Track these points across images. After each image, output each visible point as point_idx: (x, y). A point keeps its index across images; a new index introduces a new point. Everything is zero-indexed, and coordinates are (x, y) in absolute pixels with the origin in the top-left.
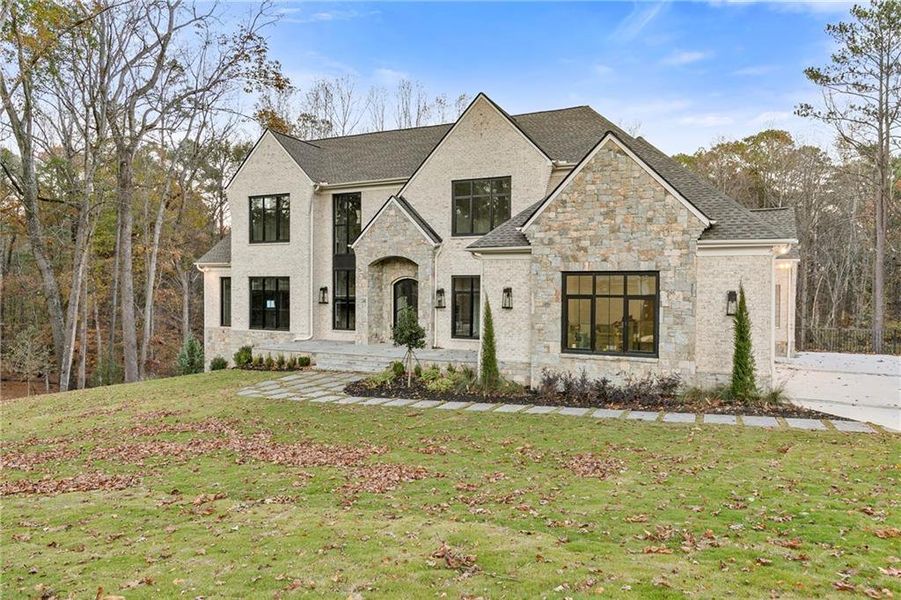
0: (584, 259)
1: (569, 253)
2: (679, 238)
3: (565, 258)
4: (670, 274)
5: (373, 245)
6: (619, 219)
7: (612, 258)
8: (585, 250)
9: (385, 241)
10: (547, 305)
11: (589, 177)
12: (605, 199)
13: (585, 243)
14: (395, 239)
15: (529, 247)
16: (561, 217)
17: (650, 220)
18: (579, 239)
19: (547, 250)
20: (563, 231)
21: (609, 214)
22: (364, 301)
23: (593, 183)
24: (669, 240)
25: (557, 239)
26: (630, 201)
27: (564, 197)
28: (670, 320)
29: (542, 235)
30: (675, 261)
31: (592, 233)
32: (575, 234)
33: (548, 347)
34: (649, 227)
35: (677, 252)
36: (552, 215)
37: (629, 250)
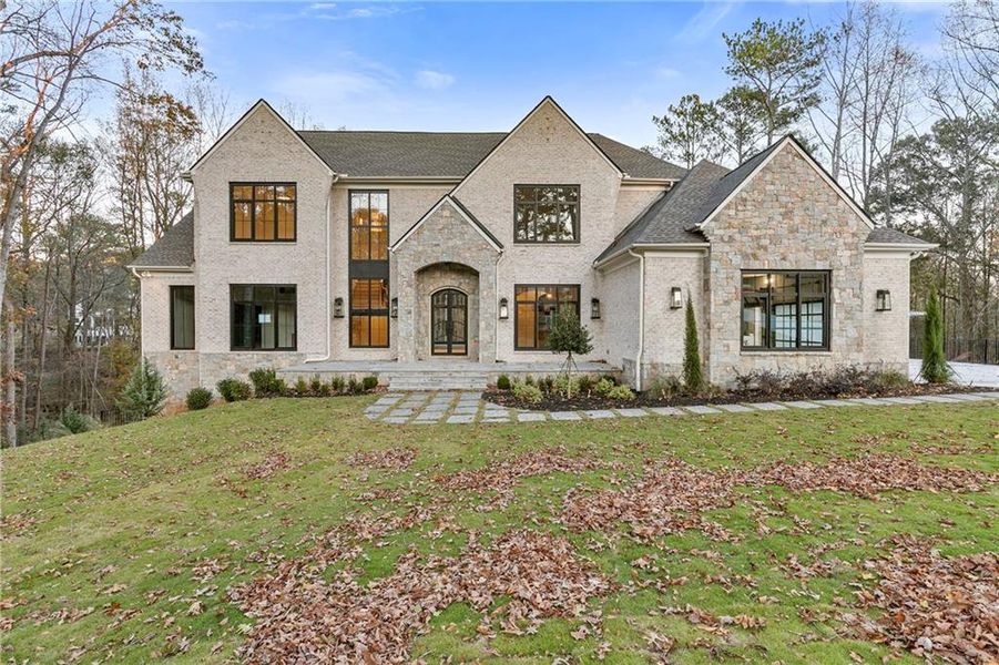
0: (764, 257)
1: (749, 251)
2: (850, 240)
3: (745, 256)
4: (842, 273)
5: (420, 248)
6: (797, 220)
7: (791, 257)
8: (765, 248)
9: (438, 245)
10: (727, 303)
11: (768, 177)
12: (784, 199)
13: (765, 242)
14: (451, 243)
15: (708, 244)
16: (741, 215)
17: (824, 222)
18: (758, 238)
19: (727, 248)
20: (743, 229)
21: (787, 214)
22: (410, 313)
23: (772, 184)
24: (841, 241)
25: (737, 236)
26: (807, 203)
27: (744, 195)
28: (842, 315)
29: (722, 232)
30: (845, 261)
31: (772, 232)
32: (755, 233)
33: (728, 346)
34: (824, 229)
35: (848, 253)
36: (732, 212)
37: (806, 249)
